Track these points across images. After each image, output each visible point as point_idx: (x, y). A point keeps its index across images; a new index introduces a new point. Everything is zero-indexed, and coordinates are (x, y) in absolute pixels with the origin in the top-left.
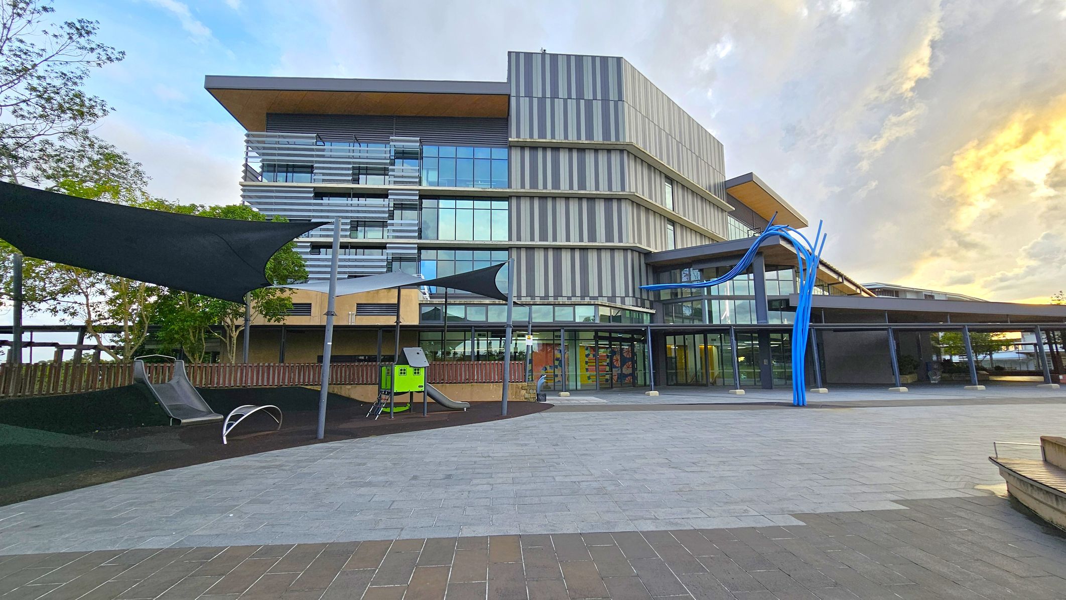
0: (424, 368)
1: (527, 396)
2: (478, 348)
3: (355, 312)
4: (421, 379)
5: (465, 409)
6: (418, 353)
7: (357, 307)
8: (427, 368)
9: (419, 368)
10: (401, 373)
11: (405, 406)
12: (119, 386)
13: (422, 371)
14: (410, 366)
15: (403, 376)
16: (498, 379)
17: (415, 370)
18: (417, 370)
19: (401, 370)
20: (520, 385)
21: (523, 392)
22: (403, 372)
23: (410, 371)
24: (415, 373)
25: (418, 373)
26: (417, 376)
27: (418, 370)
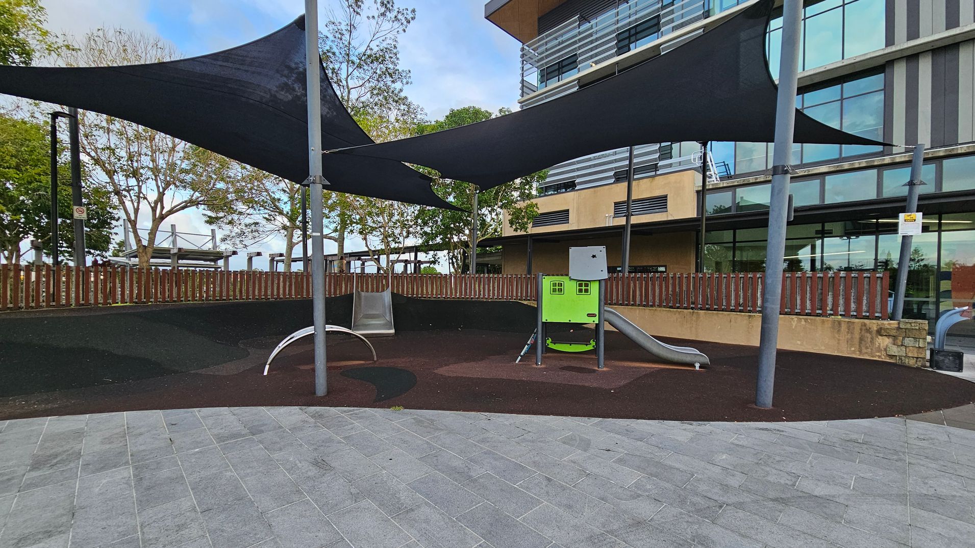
0: (598, 283)
1: (894, 350)
2: (822, 252)
3: (612, 214)
4: (592, 301)
5: (697, 365)
6: (594, 256)
7: (615, 207)
8: (603, 283)
9: (587, 283)
10: (554, 290)
11: (587, 345)
12: (343, 294)
13: (594, 288)
14: (571, 279)
15: (557, 297)
16: (813, 309)
17: (580, 285)
18: (583, 286)
19: (555, 285)
20: (874, 325)
21: (884, 342)
22: (558, 289)
23: (570, 287)
24: (581, 291)
25: (586, 291)
26: (583, 297)
27: (587, 285)
